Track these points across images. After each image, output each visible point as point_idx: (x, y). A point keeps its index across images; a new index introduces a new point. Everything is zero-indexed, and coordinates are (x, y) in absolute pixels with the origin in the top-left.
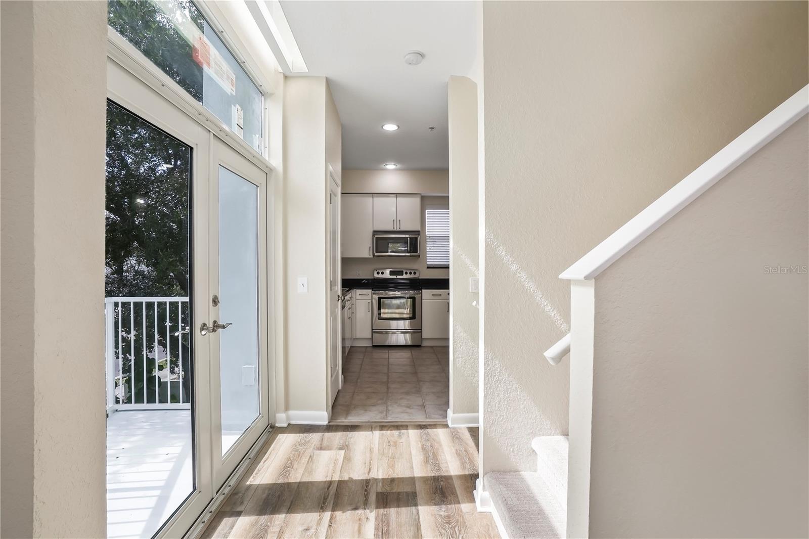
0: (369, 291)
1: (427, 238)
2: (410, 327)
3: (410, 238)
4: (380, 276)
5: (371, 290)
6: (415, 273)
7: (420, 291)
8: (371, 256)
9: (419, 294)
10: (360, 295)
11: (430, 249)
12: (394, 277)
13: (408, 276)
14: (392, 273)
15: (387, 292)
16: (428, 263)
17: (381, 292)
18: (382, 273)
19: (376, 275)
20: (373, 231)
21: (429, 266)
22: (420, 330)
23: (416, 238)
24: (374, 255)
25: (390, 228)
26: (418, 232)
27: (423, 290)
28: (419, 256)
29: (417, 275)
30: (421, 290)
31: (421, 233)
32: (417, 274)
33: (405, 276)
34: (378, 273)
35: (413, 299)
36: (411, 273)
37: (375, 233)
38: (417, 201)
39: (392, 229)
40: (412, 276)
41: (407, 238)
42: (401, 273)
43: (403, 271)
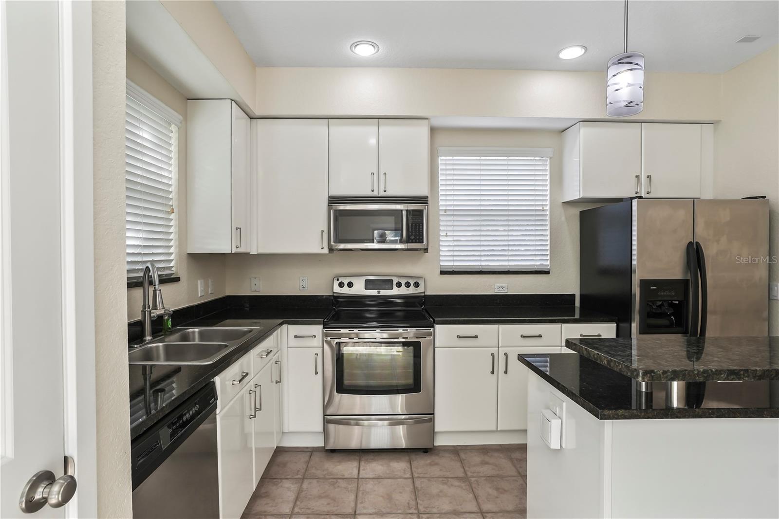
0: (317, 330)
1: (441, 213)
2: (407, 410)
3: (407, 211)
4: (346, 290)
5: (321, 327)
6: (417, 285)
7: (432, 329)
8: (326, 251)
9: (430, 334)
10: (296, 337)
11: (447, 236)
12: (374, 292)
13: (403, 291)
14: (369, 284)
15: (356, 331)
16: (442, 264)
17: (343, 331)
18: (350, 285)
19: (337, 289)
20: (329, 197)
21: (444, 270)
22: (428, 417)
23: (421, 212)
24: (331, 250)
25: (366, 192)
26: (423, 200)
27: (437, 327)
28: (426, 250)
29: (420, 289)
30: (433, 327)
31: (430, 202)
32: (422, 284)
33: (395, 291)
34: (341, 285)
35: (415, 347)
36: (408, 285)
37: (333, 200)
38: (422, 131)
39: (370, 193)
40: (411, 291)
41: (402, 211)
42: (388, 284)
43: (392, 281)
